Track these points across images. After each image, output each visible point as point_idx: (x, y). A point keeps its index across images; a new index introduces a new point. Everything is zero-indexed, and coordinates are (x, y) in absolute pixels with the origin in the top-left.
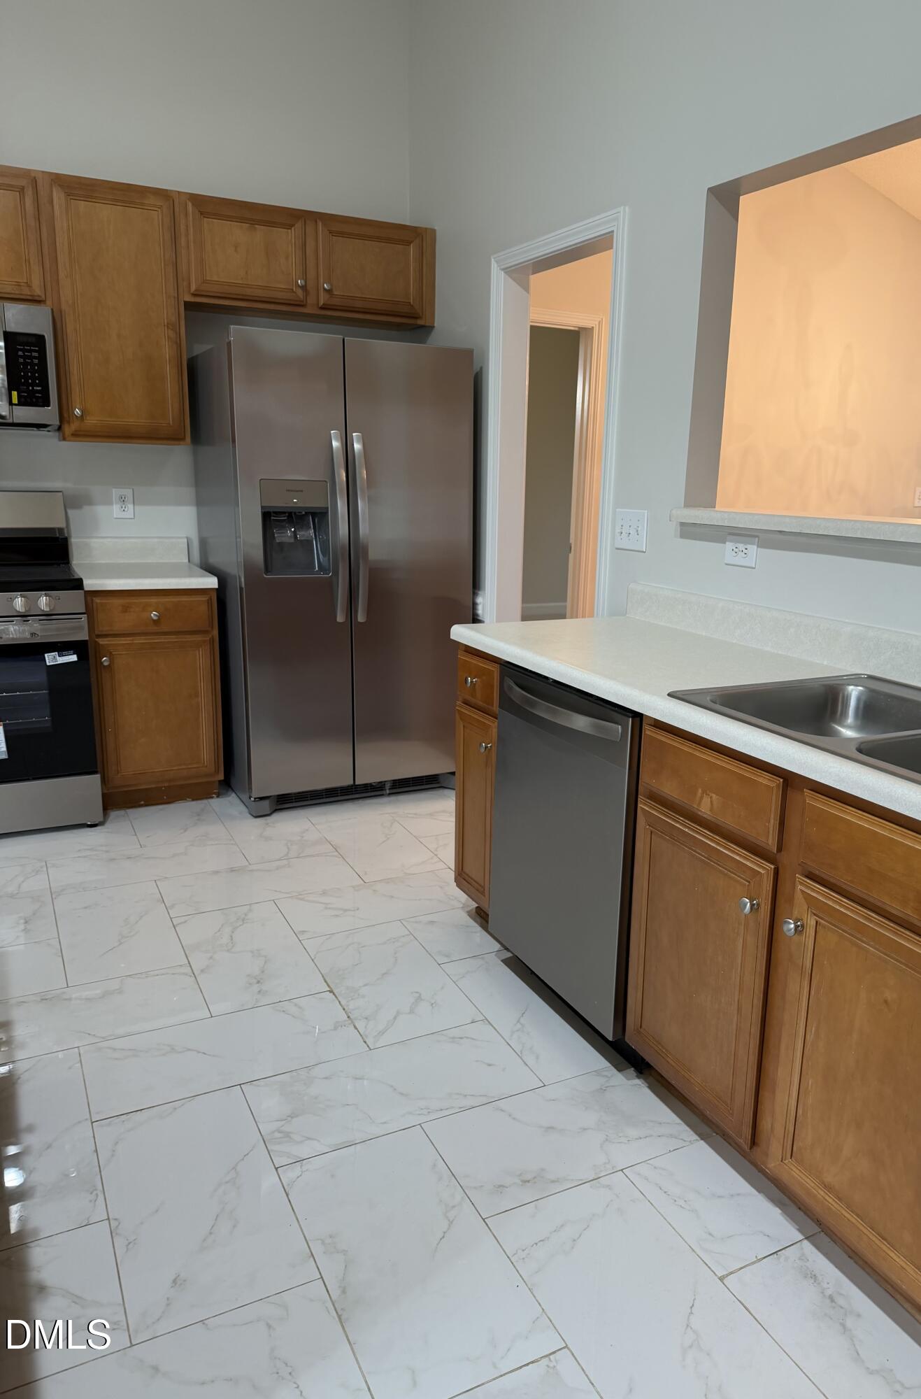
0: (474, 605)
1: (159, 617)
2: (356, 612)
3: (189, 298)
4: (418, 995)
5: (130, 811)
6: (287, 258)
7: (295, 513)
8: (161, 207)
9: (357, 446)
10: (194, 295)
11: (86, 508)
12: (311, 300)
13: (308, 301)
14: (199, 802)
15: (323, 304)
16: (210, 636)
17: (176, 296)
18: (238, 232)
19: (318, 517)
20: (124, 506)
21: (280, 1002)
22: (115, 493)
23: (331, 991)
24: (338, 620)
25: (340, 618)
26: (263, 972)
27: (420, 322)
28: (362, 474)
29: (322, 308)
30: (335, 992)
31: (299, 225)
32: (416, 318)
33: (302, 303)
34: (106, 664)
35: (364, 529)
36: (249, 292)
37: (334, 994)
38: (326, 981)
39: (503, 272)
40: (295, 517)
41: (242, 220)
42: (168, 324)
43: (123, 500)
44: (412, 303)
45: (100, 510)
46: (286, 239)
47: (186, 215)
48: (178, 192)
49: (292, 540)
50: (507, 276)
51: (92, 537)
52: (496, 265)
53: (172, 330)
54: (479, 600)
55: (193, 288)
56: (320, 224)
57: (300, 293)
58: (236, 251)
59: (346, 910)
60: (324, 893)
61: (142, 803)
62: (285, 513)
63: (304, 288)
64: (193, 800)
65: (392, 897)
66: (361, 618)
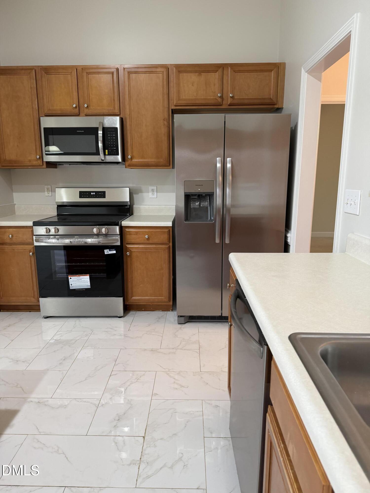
0: (286, 237)
1: (148, 237)
2: (225, 238)
3: (173, 108)
4: (181, 455)
5: (138, 312)
6: (215, 85)
7: (202, 195)
8: (163, 72)
9: (229, 165)
10: (176, 106)
11: (140, 194)
12: (224, 102)
13: (224, 103)
14: (164, 312)
15: (230, 103)
16: (169, 246)
17: (168, 107)
18: (193, 77)
19: (210, 196)
20: (153, 193)
21: (119, 436)
22: (151, 188)
23: (144, 437)
24: (216, 242)
25: (217, 241)
26: (124, 414)
27: (276, 106)
28: (229, 177)
29: (229, 105)
30: (145, 438)
31: (220, 70)
32: (274, 105)
33: (220, 104)
34: (128, 255)
35: (228, 201)
36: (197, 102)
37: (144, 440)
38: (146, 430)
39: (306, 74)
40: (200, 197)
41: (196, 72)
42: (164, 119)
43: (153, 190)
44: (272, 98)
45: (145, 194)
46: (214, 77)
47: (173, 74)
48: (171, 64)
49: (198, 207)
50: (308, 75)
51: (141, 205)
52: (303, 70)
53: (166, 121)
54: (289, 235)
55: (175, 103)
56: (230, 68)
57: (220, 100)
58: (193, 85)
59: (182, 386)
60: (179, 373)
61: (143, 309)
62: (196, 195)
63: (222, 97)
64: (163, 311)
65: (207, 384)
66: (227, 241)
